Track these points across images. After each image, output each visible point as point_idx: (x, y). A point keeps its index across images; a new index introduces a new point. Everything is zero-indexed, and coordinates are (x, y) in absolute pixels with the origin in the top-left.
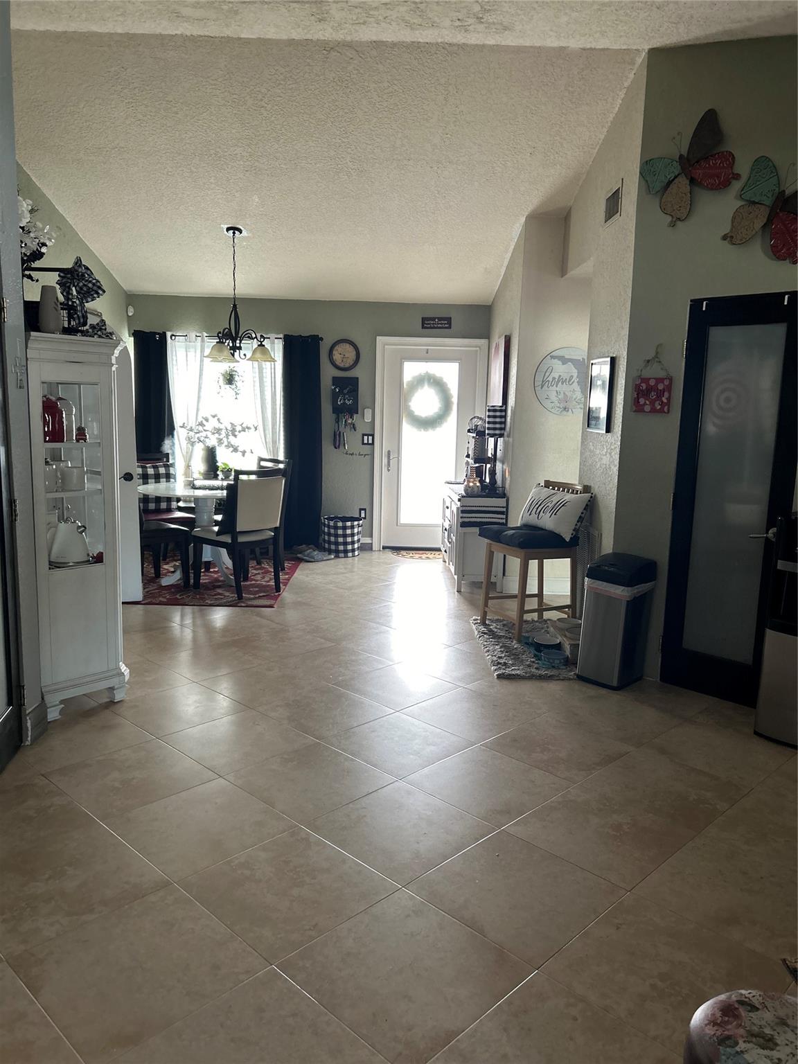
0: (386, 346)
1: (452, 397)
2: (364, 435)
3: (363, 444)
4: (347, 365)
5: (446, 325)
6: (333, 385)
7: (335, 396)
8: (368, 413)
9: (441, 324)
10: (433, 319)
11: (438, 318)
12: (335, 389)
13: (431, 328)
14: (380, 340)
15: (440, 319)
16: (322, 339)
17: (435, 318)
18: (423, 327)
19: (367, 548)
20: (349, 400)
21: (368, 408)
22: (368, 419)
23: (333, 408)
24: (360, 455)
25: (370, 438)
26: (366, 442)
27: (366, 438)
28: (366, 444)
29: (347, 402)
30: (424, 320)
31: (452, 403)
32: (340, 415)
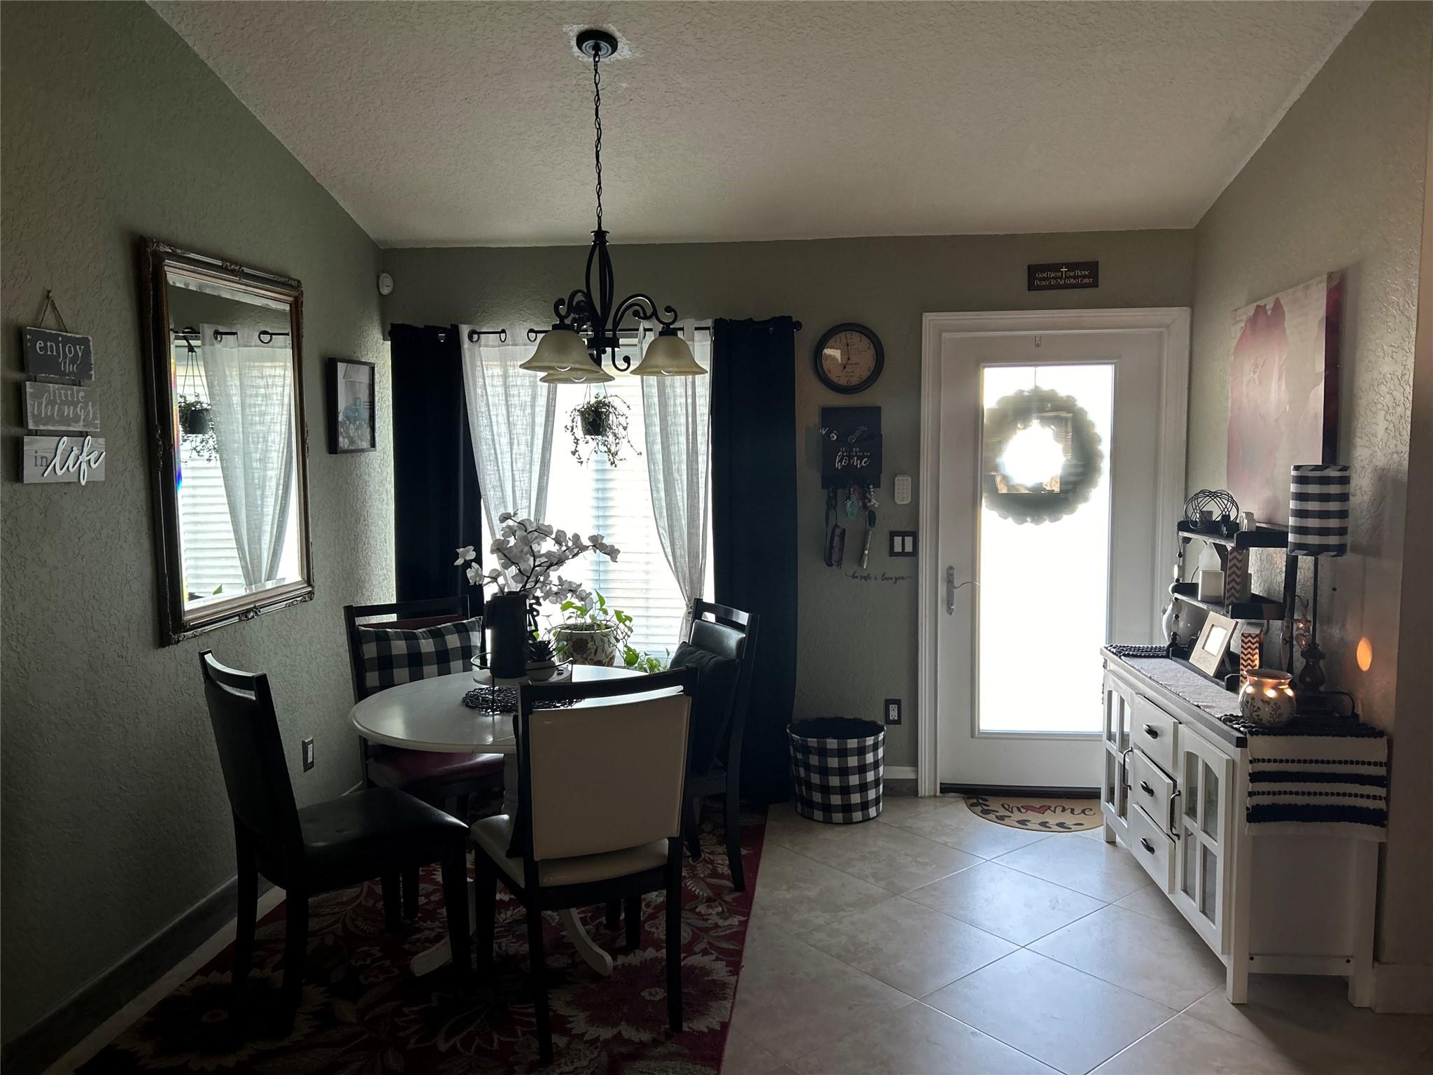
0: (944, 334)
1: (1100, 441)
2: (893, 534)
3: (892, 553)
4: (855, 381)
5: (1086, 281)
6: (824, 426)
7: (828, 452)
8: (903, 486)
9: (1075, 277)
10: (1055, 267)
11: (1067, 265)
12: (828, 434)
13: (1050, 287)
14: (930, 320)
15: (1072, 266)
16: (798, 325)
17: (1061, 265)
18: (1031, 287)
19: (903, 792)
20: (861, 458)
21: (903, 473)
22: (903, 495)
23: (823, 477)
24: (884, 578)
25: (909, 540)
26: (898, 548)
27: (898, 540)
28: (898, 554)
29: (856, 461)
30: (1032, 271)
31: (1099, 455)
32: (840, 492)
